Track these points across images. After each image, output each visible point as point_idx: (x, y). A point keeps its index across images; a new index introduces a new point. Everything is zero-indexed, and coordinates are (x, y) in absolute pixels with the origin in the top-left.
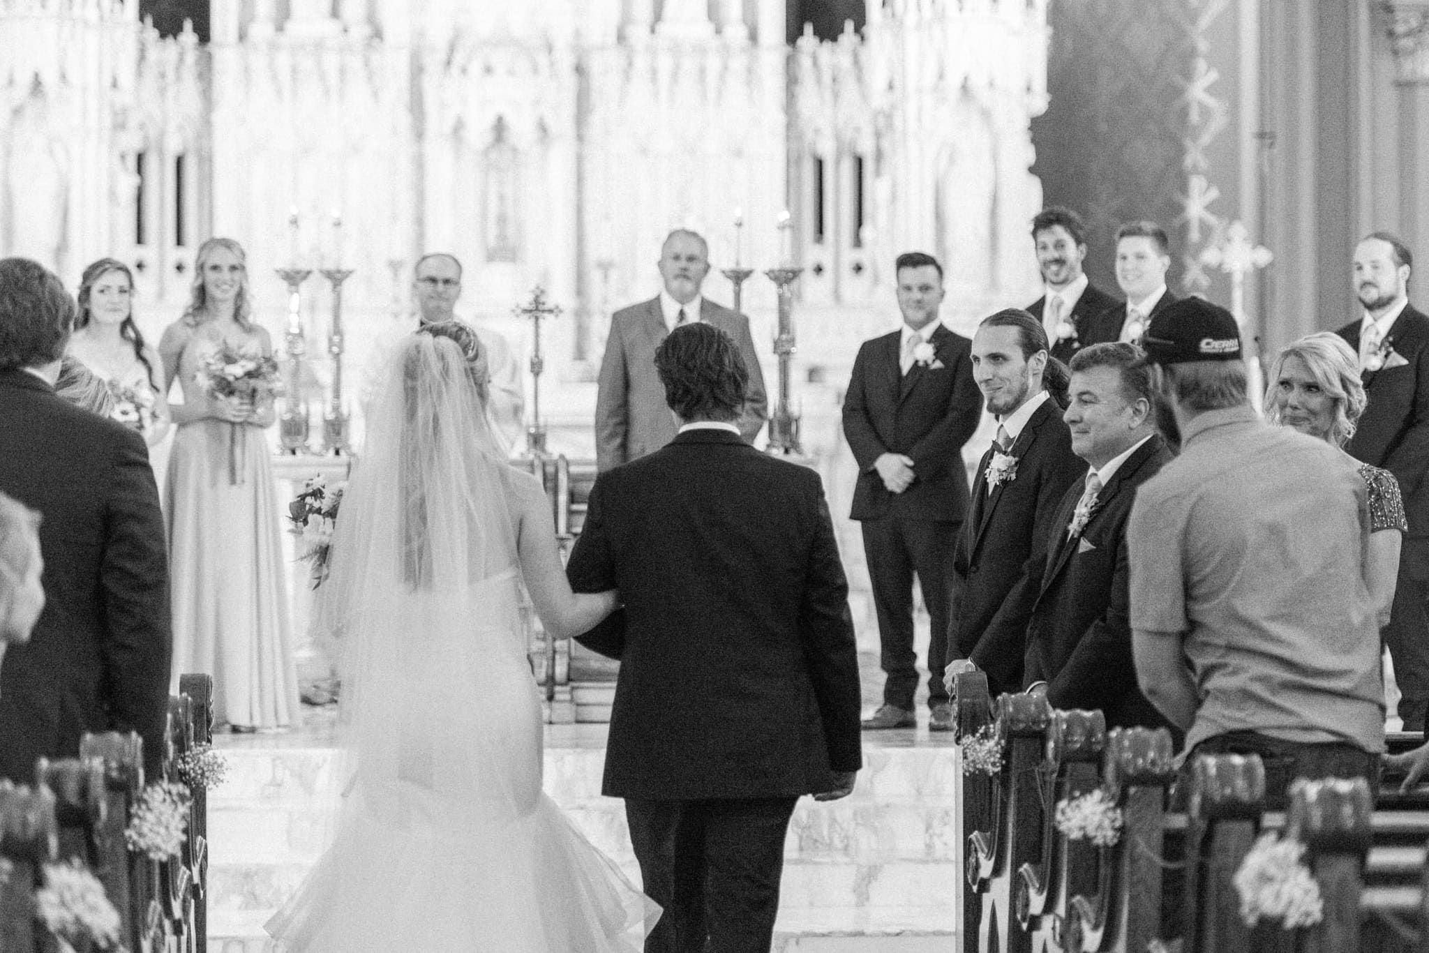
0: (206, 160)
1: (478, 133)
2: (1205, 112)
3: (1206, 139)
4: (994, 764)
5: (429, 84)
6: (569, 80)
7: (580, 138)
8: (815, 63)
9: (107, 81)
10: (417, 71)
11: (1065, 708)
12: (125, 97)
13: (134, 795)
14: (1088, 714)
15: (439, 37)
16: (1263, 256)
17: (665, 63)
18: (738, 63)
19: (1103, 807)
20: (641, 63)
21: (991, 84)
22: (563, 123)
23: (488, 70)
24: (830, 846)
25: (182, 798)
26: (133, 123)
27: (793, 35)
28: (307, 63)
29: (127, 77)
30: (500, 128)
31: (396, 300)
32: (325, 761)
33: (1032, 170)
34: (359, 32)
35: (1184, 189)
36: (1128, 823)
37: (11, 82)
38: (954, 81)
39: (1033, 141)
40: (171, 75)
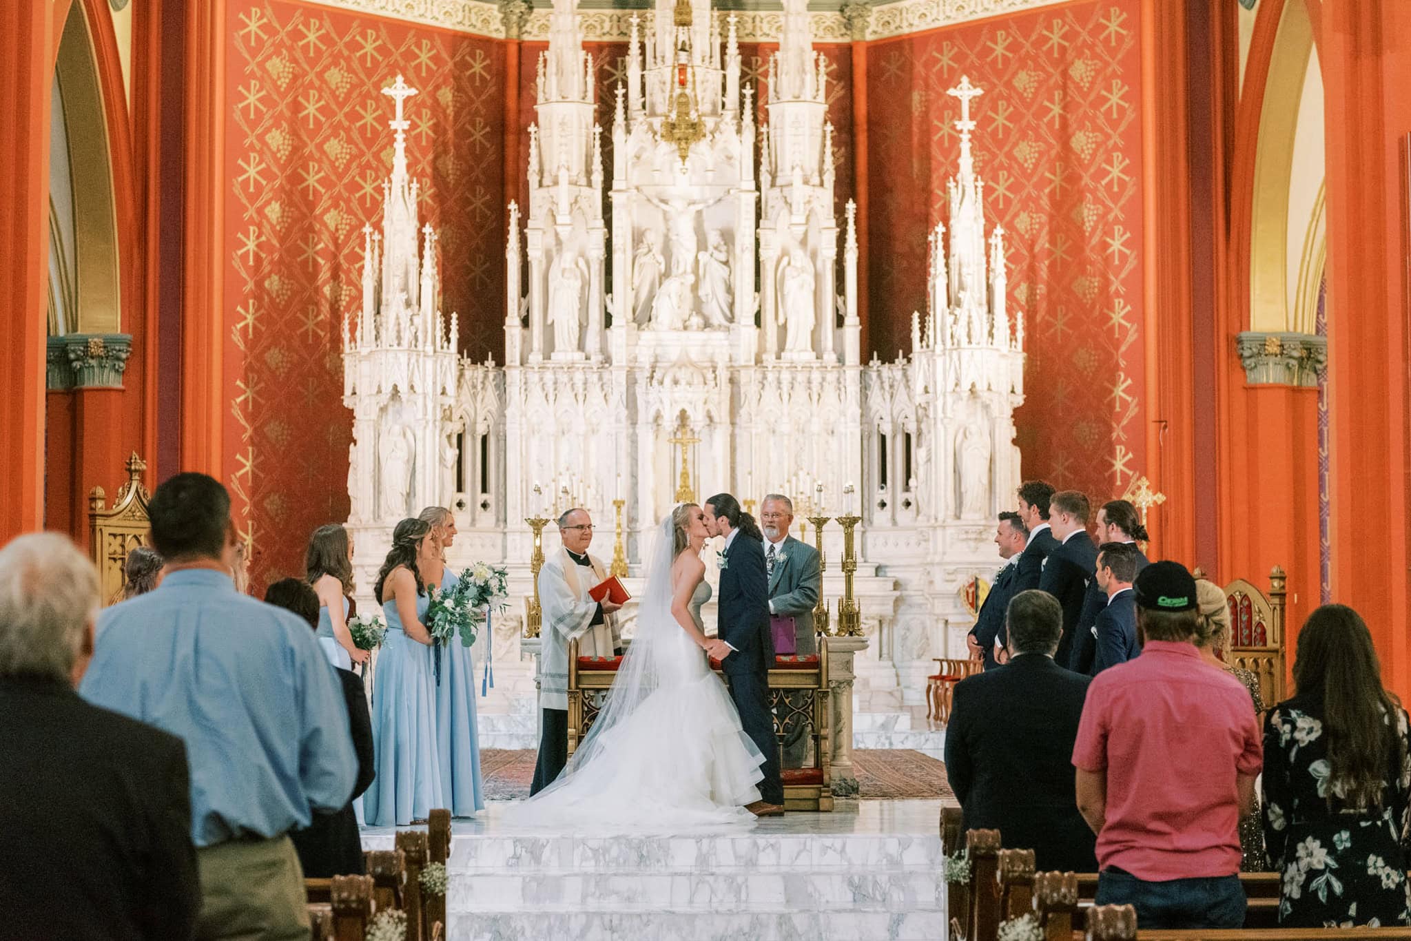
0: (502, 439)
1: (670, 421)
2: (1125, 405)
3: (1125, 422)
4: (964, 877)
5: (640, 390)
6: (726, 388)
7: (733, 424)
8: (879, 376)
9: (439, 391)
10: (632, 382)
11: (1008, 848)
12: (450, 400)
13: (368, 918)
14: (1024, 852)
15: (645, 361)
16: (1160, 498)
17: (786, 376)
18: (831, 377)
19: (1030, 926)
20: (771, 376)
21: (989, 389)
22: (722, 415)
23: (676, 382)
24: (873, 899)
25: (400, 920)
26: (455, 417)
27: (865, 360)
28: (563, 378)
29: (451, 388)
30: (683, 416)
31: (619, 525)
32: (548, 842)
33: (1015, 442)
34: (596, 358)
35: (1112, 453)
36: (1048, 937)
37: (379, 391)
38: (966, 386)
39: (1015, 424)
40: (479, 387)
